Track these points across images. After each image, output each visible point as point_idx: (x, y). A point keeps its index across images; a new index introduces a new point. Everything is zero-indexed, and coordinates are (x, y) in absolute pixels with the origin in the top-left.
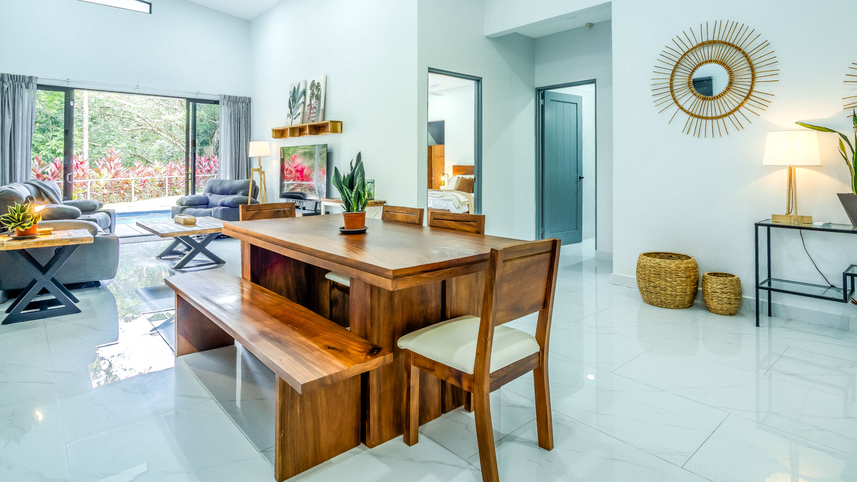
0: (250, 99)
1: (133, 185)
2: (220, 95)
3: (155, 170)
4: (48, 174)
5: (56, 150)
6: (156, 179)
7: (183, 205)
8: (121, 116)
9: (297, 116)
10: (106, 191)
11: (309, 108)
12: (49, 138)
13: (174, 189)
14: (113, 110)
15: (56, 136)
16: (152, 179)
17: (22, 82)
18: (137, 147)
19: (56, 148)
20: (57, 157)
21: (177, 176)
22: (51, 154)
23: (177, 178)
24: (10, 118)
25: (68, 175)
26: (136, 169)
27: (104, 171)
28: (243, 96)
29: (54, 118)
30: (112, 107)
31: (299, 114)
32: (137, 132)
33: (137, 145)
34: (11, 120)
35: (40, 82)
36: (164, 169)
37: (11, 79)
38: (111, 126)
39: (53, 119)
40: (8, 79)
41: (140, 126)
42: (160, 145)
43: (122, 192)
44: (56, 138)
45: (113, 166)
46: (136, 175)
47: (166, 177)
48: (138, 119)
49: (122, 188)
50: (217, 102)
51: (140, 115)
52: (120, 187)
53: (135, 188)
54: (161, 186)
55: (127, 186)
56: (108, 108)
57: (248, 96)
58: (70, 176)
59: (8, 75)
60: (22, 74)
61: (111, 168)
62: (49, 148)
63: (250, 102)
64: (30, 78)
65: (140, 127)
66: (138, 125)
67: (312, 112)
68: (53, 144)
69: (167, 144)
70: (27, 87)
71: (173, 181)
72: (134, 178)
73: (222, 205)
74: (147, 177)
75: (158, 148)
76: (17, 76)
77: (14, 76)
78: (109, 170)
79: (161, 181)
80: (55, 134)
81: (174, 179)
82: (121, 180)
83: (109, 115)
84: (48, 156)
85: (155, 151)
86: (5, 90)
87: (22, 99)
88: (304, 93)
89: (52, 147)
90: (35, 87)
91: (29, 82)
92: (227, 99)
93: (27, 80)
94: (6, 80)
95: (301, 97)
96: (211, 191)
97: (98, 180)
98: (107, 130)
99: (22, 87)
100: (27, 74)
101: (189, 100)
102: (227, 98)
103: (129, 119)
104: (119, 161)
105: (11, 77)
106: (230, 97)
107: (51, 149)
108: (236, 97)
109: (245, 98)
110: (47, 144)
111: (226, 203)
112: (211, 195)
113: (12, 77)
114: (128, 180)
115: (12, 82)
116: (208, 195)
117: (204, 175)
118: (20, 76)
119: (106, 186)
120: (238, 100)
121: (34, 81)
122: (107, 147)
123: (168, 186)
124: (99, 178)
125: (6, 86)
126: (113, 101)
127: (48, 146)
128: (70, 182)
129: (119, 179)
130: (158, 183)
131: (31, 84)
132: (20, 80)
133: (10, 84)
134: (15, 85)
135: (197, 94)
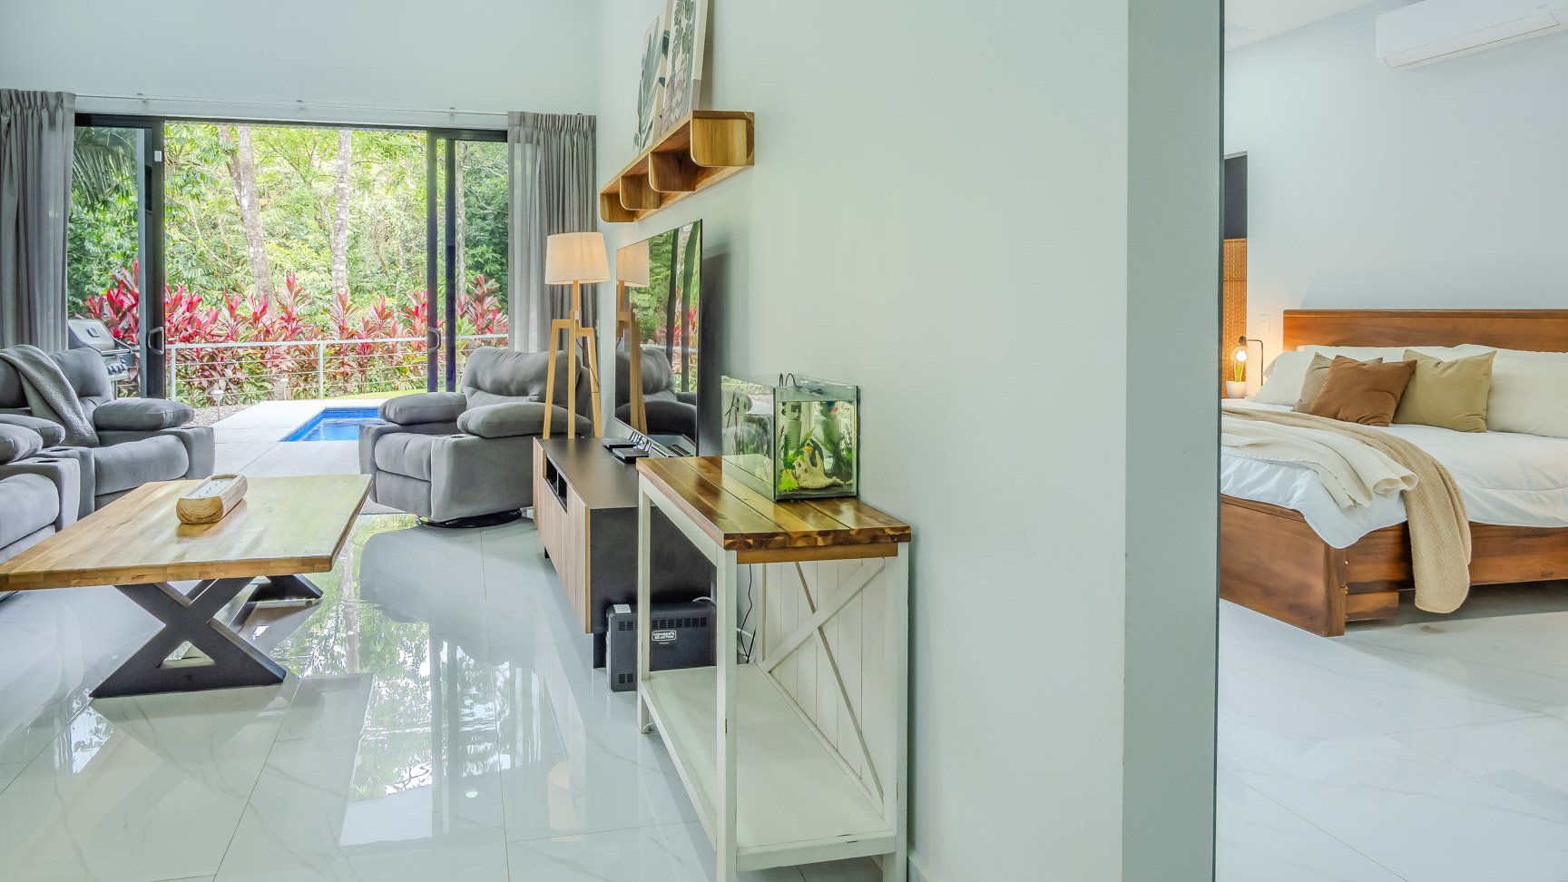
0: (592, 121)
2: (510, 114)
17: (42, 107)
28: (572, 112)
34: (15, 199)
35: (82, 107)
37: (18, 102)
40: (11, 101)
50: (501, 136)
57: (586, 113)
59: (10, 91)
60: (39, 89)
63: (594, 130)
64: (59, 95)
70: (52, 123)
76: (29, 93)
77: (23, 93)
86: (4, 128)
90: (71, 119)
91: (56, 107)
92: (530, 125)
93: (52, 102)
94: (5, 103)
96: (475, 382)
99: (40, 124)
100: (52, 88)
101: (435, 132)
102: (529, 122)
105: (17, 96)
106: (536, 116)
108: (554, 117)
109: (579, 119)
115: (20, 108)
118: (35, 93)
120: (558, 124)
121: (66, 104)
131: (59, 114)
132: (36, 103)
133: (15, 115)
134: (27, 115)
135: (452, 115)
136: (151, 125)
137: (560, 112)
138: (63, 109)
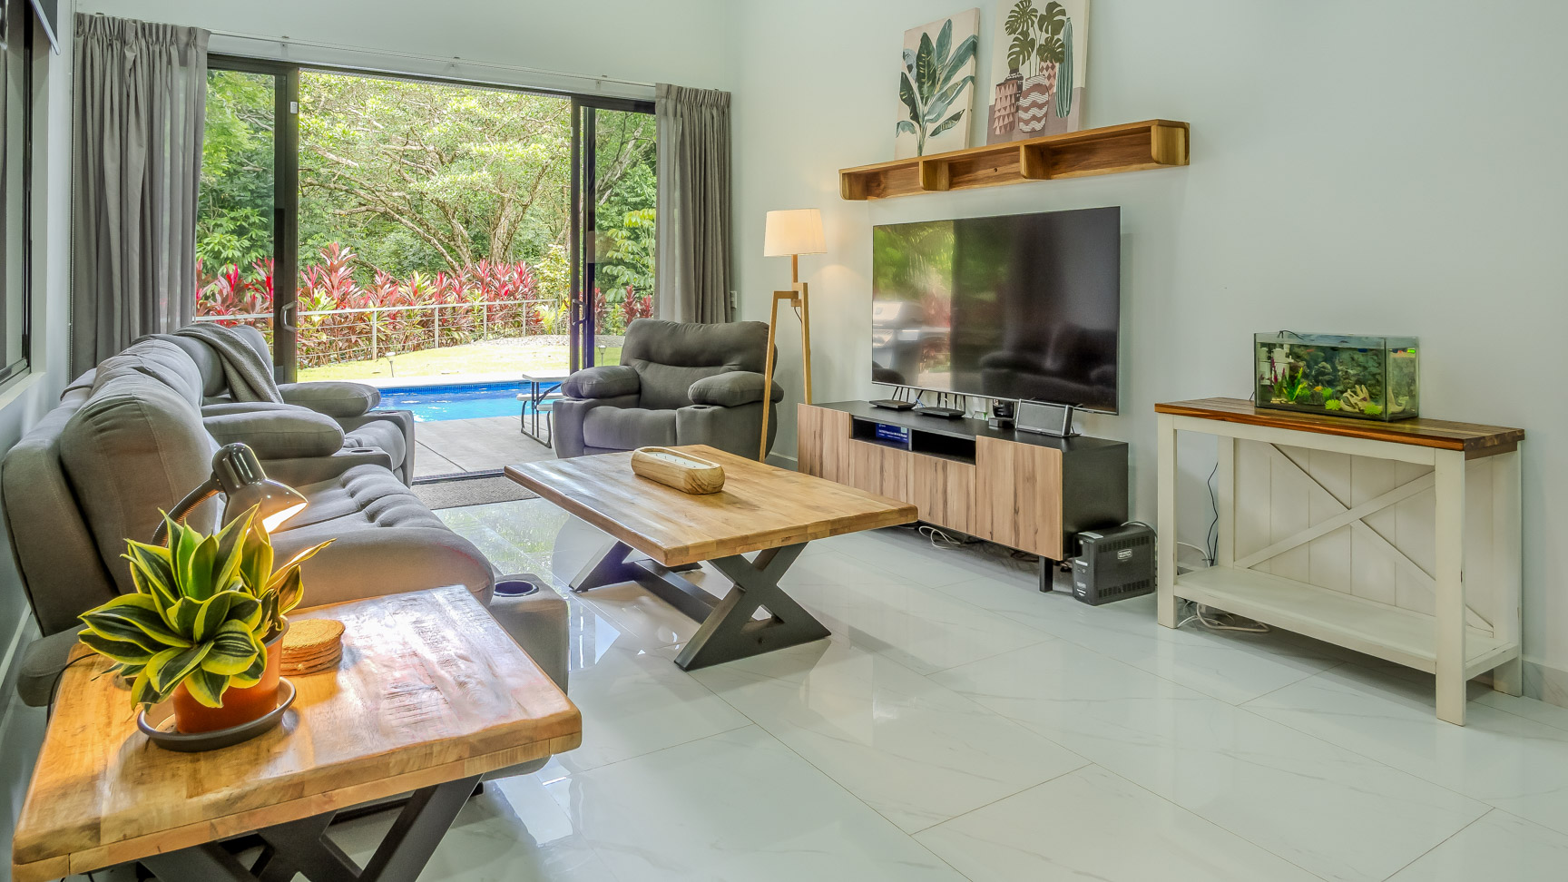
0: (728, 96)
1: (375, 324)
2: (658, 86)
3: (415, 293)
4: (215, 301)
5: (219, 252)
6: (416, 311)
7: (579, 396)
8: (332, 185)
9: (946, 123)
10: (324, 338)
11: (1011, 90)
12: (209, 230)
13: (449, 330)
14: (318, 175)
15: (221, 225)
16: (407, 310)
17: (172, 43)
18: (359, 246)
19: (221, 248)
20: (221, 265)
21: (455, 305)
22: (212, 261)
23: (454, 308)
24: (140, 145)
25: (285, 308)
26: (379, 289)
27: (320, 294)
28: (711, 88)
29: (215, 191)
30: (317, 167)
31: (956, 117)
32: (356, 217)
33: (361, 243)
34: (144, 150)
35: (216, 46)
36: (431, 290)
37: (144, 35)
38: (313, 205)
39: (214, 193)
40: (136, 34)
41: (365, 205)
42: (398, 243)
43: (354, 338)
44: (221, 229)
45: (336, 284)
46: (378, 304)
47: (433, 306)
48: (362, 192)
49: (352, 329)
50: (646, 107)
51: (367, 184)
52: (350, 328)
53: (379, 330)
54: (423, 324)
55: (363, 325)
56: (310, 170)
57: (723, 89)
58: (289, 311)
59: (135, 22)
60: (170, 22)
61: (333, 287)
62: (209, 248)
63: (729, 105)
64: (191, 32)
65: (363, 208)
66: (360, 204)
67: (1024, 102)
68: (216, 241)
69: (408, 240)
70: (184, 62)
71: (448, 316)
72: (375, 309)
73: (702, 400)
74: (400, 308)
75: (394, 247)
76: (157, 26)
77: (150, 25)
78: (329, 293)
79: (425, 315)
80: (219, 223)
81: (449, 312)
82: (350, 314)
83: (311, 184)
84: (208, 263)
85: (387, 253)
86: (128, 65)
87: (171, 92)
88: (973, 47)
89: (213, 248)
90: (204, 59)
91: (187, 45)
92: (674, 97)
93: (183, 38)
94: (130, 36)
95: (960, 61)
96: (646, 354)
97: (308, 313)
98: (307, 213)
99: (170, 62)
100: (183, 22)
101: (579, 99)
102: (674, 94)
103: (346, 191)
104: (347, 272)
105: (144, 29)
106: (680, 90)
107: (212, 250)
108: (697, 91)
109: (718, 94)
110: (206, 241)
111: (712, 394)
112: (646, 366)
113: (146, 30)
114: (363, 313)
115: (147, 43)
116: (637, 364)
117: (502, 303)
118: (165, 26)
119: (324, 327)
120: (700, 98)
121: (199, 42)
122: (307, 246)
123: (439, 326)
124: (310, 310)
125: (130, 55)
126: (318, 158)
127: (208, 244)
128: (290, 328)
129: (348, 310)
130: (419, 319)
131: (192, 53)
132: (165, 38)
133: (141, 49)
134: (154, 52)
135: (599, 82)
136: (283, 72)
137: (701, 86)
138: (196, 48)
